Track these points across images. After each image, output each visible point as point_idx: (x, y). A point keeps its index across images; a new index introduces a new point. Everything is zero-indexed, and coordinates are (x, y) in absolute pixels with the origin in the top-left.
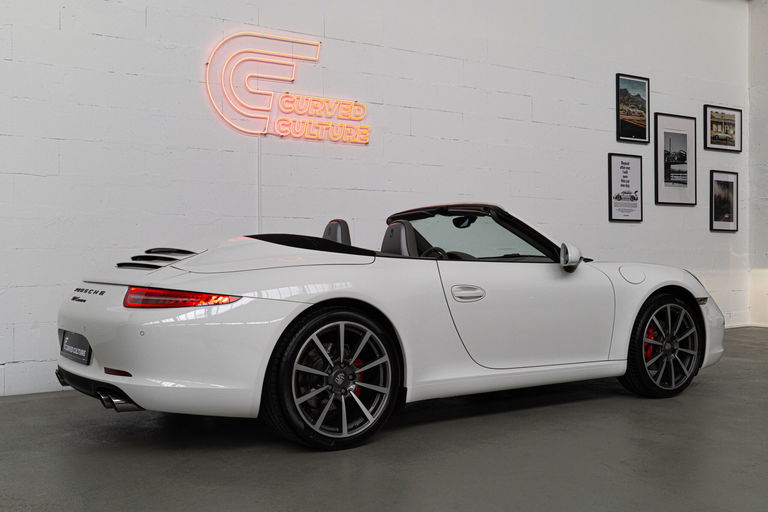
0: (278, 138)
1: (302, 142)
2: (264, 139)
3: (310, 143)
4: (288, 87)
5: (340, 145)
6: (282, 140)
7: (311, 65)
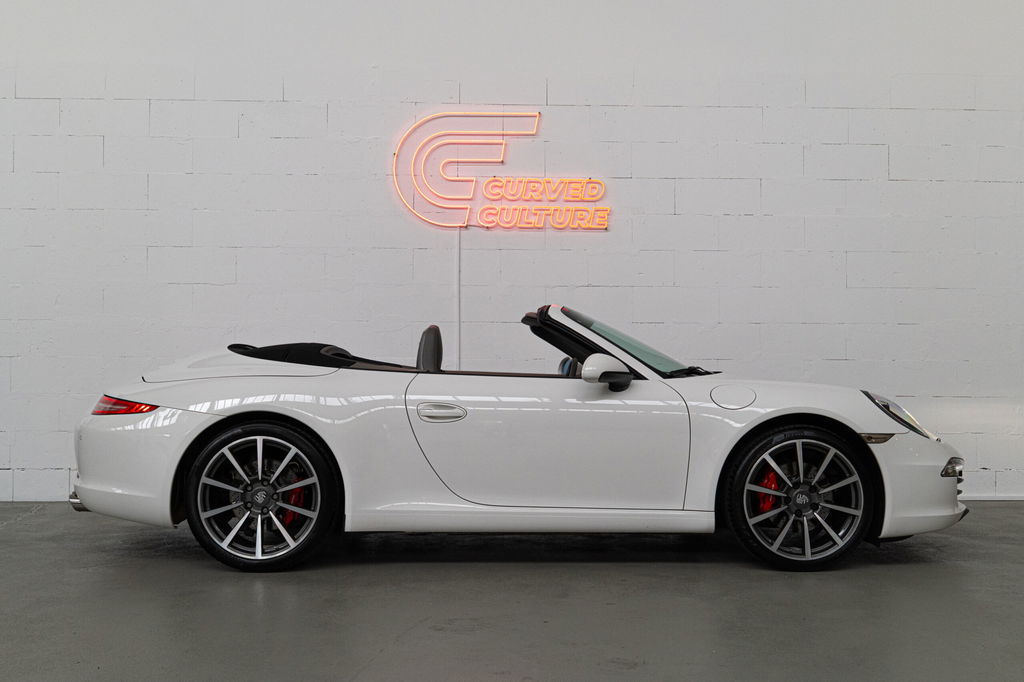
0: (483, 231)
1: (514, 232)
2: (464, 232)
3: (526, 233)
4: (498, 171)
5: (568, 233)
6: (489, 232)
7: (530, 140)
